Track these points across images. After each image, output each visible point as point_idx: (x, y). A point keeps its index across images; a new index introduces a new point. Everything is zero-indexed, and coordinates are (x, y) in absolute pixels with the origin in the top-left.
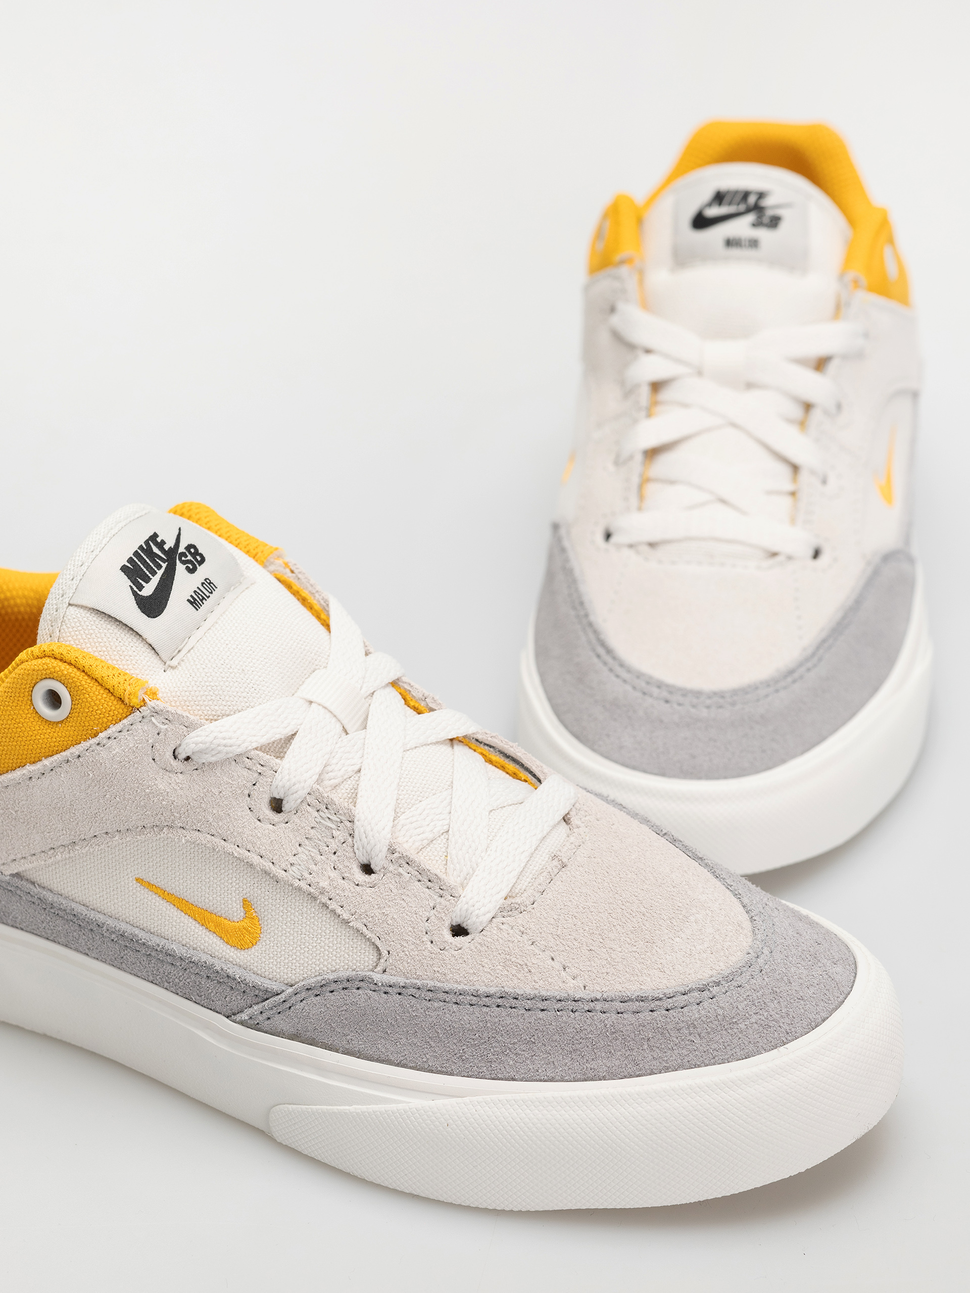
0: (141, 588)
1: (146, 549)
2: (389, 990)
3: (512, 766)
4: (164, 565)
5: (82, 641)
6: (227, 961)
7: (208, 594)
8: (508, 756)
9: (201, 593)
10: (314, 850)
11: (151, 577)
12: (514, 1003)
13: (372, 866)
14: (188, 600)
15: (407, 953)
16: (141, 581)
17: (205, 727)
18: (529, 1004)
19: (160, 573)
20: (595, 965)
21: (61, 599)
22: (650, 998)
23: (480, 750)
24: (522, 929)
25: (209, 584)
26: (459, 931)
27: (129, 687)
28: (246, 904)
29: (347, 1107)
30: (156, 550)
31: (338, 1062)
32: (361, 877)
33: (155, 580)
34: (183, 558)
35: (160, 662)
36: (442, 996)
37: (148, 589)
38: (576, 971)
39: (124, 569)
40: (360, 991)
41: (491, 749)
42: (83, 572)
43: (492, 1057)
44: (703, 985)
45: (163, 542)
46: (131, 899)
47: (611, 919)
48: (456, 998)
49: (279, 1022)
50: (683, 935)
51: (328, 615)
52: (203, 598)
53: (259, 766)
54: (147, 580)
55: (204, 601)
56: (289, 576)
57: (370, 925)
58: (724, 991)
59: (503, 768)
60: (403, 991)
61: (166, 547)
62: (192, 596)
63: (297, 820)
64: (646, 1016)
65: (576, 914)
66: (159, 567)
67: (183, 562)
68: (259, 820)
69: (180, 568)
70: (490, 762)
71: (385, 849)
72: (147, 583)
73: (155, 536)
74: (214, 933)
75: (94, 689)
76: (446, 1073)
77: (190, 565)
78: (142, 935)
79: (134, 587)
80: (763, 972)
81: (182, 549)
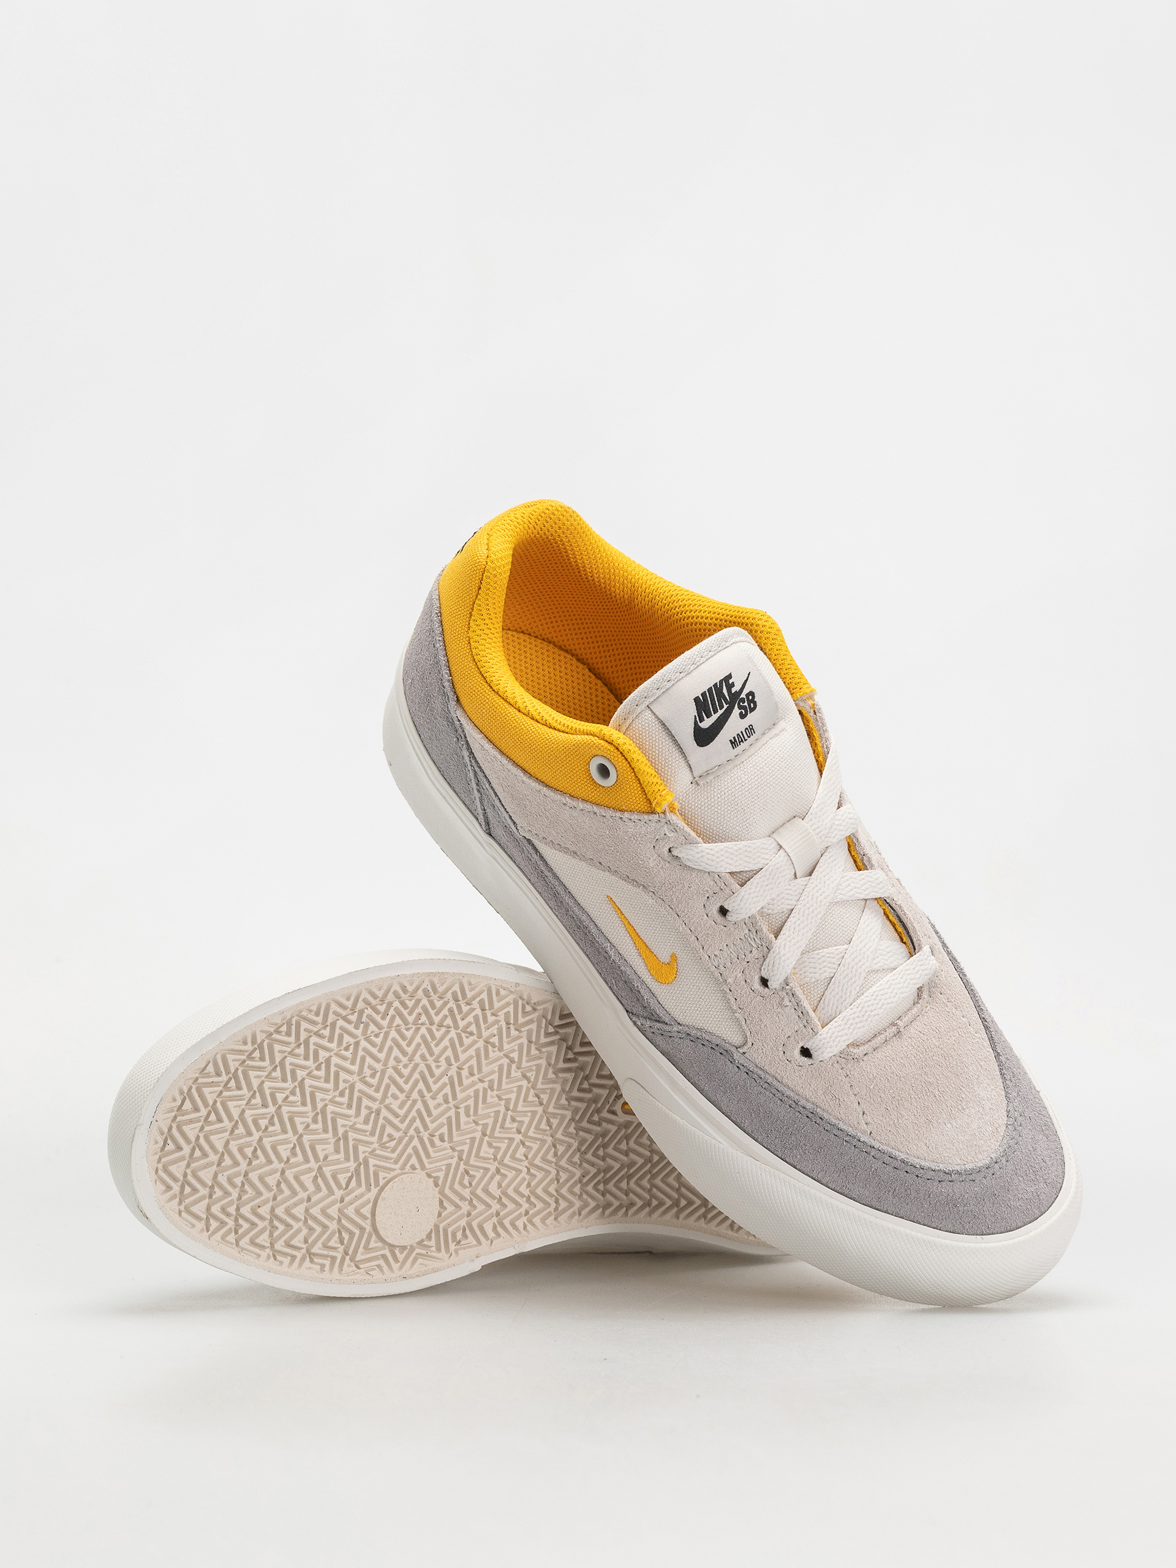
0: (702, 720)
1: (718, 688)
2: (741, 1067)
3: (900, 929)
4: (726, 706)
5: (644, 738)
6: (643, 982)
7: (746, 737)
8: (901, 921)
9: (742, 736)
10: (734, 954)
11: (713, 714)
12: (819, 1121)
13: (768, 983)
14: (731, 741)
15: (764, 1051)
16: (704, 715)
17: (700, 845)
18: (828, 1127)
19: (720, 712)
20: (885, 1121)
21: (643, 699)
22: (910, 1164)
23: (884, 908)
24: (848, 1073)
25: (751, 729)
26: (806, 1052)
27: (659, 797)
28: (674, 957)
29: (678, 1118)
30: (725, 691)
31: (686, 1088)
32: (757, 985)
33: (715, 717)
34: (741, 704)
35: (691, 776)
36: (774, 1091)
37: (707, 723)
38: (869, 1120)
39: (696, 700)
40: (722, 1057)
41: (892, 911)
42: (667, 687)
43: (788, 1146)
44: (949, 1170)
45: (733, 685)
46: (598, 904)
47: (911, 1092)
48: (782, 1097)
49: (659, 1039)
50: (954, 1124)
51: (825, 760)
52: (742, 741)
53: (723, 884)
54: (709, 716)
55: (741, 743)
56: (810, 715)
57: (748, 1022)
58: (961, 1179)
59: (894, 925)
60: (750, 1073)
61: (733, 690)
62: (734, 738)
63: (732, 929)
64: (902, 1174)
65: (889, 1078)
66: (721, 707)
67: (740, 707)
68: (707, 916)
69: (736, 711)
70: (888, 917)
71: (782, 980)
72: (708, 718)
73: (730, 676)
74: (643, 959)
75: (635, 785)
76: (753, 1138)
77: (743, 711)
78: (594, 930)
79: (697, 717)
80: (994, 1176)
81: (743, 695)
